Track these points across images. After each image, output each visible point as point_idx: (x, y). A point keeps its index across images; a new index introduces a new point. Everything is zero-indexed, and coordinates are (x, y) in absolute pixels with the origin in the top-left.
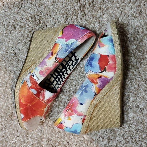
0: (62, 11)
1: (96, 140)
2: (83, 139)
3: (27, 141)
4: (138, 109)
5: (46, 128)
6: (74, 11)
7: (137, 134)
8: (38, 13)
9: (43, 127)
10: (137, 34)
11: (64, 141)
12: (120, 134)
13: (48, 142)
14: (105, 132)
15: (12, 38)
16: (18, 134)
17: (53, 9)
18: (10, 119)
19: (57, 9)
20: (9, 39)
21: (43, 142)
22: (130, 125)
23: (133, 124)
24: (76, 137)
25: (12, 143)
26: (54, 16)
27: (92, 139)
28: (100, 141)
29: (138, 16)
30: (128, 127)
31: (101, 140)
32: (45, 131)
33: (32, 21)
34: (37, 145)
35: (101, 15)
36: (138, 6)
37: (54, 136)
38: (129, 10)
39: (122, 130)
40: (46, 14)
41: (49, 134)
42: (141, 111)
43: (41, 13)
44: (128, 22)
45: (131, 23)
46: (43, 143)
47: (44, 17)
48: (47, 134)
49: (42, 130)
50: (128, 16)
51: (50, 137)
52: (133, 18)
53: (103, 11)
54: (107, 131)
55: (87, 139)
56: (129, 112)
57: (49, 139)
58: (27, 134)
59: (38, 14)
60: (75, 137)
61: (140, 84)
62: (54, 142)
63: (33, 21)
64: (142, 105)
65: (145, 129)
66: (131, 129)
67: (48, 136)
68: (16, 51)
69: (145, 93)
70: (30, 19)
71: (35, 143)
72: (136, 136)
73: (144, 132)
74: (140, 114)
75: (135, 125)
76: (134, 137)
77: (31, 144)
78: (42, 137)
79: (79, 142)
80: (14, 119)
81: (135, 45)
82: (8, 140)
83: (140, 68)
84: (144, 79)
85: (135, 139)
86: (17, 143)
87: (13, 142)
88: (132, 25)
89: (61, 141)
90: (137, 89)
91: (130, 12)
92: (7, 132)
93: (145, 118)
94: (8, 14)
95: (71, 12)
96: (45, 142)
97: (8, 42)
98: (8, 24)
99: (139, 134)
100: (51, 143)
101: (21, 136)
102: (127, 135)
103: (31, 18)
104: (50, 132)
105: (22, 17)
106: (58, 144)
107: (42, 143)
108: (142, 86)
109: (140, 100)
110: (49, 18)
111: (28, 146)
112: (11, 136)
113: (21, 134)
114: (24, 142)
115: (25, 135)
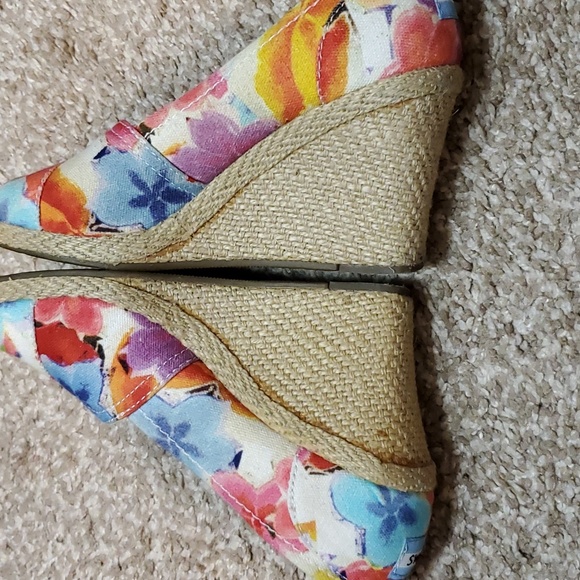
3: (93, 555)
4: (512, 342)
5: (155, 488)
7: (528, 465)
8: (59, 15)
9: (141, 487)
11: (228, 536)
13: (169, 548)
18: (21, 470)
21: (152, 552)
22: (491, 425)
23: (503, 414)
25: (41, 572)
26: (116, 13)
30: (481, 435)
32: (152, 501)
33: (44, 54)
34: (131, 570)
37: (187, 522)
40: (87, 10)
41: (167, 512)
42: (525, 346)
43: (70, 14)
46: (151, 556)
47: (83, 26)
48: (161, 514)
49: (142, 501)
51: (174, 528)
56: (473, 361)
57: (173, 539)
58: (88, 527)
59: (59, 20)
61: (501, 221)
62: (193, 545)
63: (48, 51)
64: (528, 318)
65: (560, 432)
66: (496, 440)
69: (530, 259)
71: (122, 560)
72: (526, 469)
73: (560, 450)
74: (525, 361)
75: (512, 420)
76: (517, 479)
77: (108, 566)
78: (146, 530)
80: (37, 469)
82: (28, 562)
83: (487, 147)
84: (511, 197)
85: (522, 487)
86: (58, 568)
87: (44, 566)
89: (218, 541)
90: (493, 248)
92: (20, 527)
93: (551, 380)
96: (156, 554)
99: (536, 461)
100: (183, 554)
101: (69, 536)
102: (484, 472)
103: (38, 40)
104: (170, 506)
105: (10, 47)
106: (206, 553)
107: (147, 557)
108: (513, 231)
109: (512, 297)
111: (101, 575)
112: (34, 541)
113: (68, 530)
114: (83, 562)
115: (84, 532)
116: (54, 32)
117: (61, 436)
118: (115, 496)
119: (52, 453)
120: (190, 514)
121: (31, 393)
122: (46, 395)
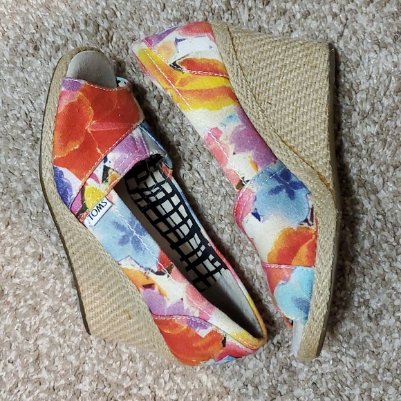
0: (174, 12)
1: (236, 390)
2: (197, 387)
3: (35, 377)
4: (366, 312)
5: (95, 343)
6: (211, 14)
7: (356, 386)
8: (107, 12)
9: (85, 340)
10: (382, 94)
11: (141, 386)
12: (307, 381)
13: (94, 384)
14: (265, 370)
15: (27, 76)
16: (12, 356)
17: (149, 5)
19: (162, 5)
20: (17, 79)
21: (81, 384)
22: (339, 357)
23: (348, 352)
24: (178, 379)
26: (150, 25)
27: (226, 388)
28: (246, 395)
29: (390, 43)
30: (331, 362)
31: (251, 394)
32: (90, 351)
33: (87, 33)
34: (62, 393)
35: (285, 31)
36: (393, 14)
37: (114, 371)
38: (365, 24)
39: (313, 369)
40: (129, 15)
41: (100, 361)
42: (373, 316)
43: (115, 14)
44: (359, 59)
45: (367, 60)
46: (80, 386)
47: (123, 25)
48: (95, 362)
49: (82, 349)
50: (361, 40)
51: (103, 372)
52: (376, 47)
53: (290, 21)
54: (269, 366)
55: (209, 385)
56: (338, 317)
57: (99, 378)
58: (35, 357)
59: (106, 15)
60: (175, 378)
61: (379, 238)
62: (114, 386)
63: (91, 32)
64: (379, 300)
65: (381, 371)
66: (340, 367)
67: (97, 368)
68: (32, 115)
69: (390, 266)
70: (82, 27)
71: (56, 385)
72: (354, 389)
73: (378, 381)
74: (371, 324)
75: (353, 357)
76: (346, 393)
77: (45, 387)
78: (81, 370)
79: (186, 393)
80: (5, 310)
81: (372, 125)
83: (382, 191)
84: (389, 226)
85: (348, 398)
86: (4, 380)
88: (371, 67)
89: (133, 387)
90: (369, 253)
91: (369, 29)
93: (383, 340)
94: (23, 9)
95: (202, 17)
96: (85, 386)
97: (13, 88)
98: (18, 38)
99: (361, 385)
100: (105, 391)
101: (19, 360)
102: (327, 384)
103: (86, 23)
104: (104, 357)
105: (62, 19)
106: (123, 393)
107: (77, 387)
108: (385, 246)
109: (374, 285)
110: (136, 28)
111: (38, 391)
113: (19, 355)
114: (26, 380)
115: (31, 360)
116: (100, 21)
117: (31, 293)
118: (62, 341)
119: (20, 302)
120: (116, 366)
121: (14, 258)
122: (26, 262)
